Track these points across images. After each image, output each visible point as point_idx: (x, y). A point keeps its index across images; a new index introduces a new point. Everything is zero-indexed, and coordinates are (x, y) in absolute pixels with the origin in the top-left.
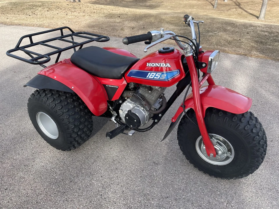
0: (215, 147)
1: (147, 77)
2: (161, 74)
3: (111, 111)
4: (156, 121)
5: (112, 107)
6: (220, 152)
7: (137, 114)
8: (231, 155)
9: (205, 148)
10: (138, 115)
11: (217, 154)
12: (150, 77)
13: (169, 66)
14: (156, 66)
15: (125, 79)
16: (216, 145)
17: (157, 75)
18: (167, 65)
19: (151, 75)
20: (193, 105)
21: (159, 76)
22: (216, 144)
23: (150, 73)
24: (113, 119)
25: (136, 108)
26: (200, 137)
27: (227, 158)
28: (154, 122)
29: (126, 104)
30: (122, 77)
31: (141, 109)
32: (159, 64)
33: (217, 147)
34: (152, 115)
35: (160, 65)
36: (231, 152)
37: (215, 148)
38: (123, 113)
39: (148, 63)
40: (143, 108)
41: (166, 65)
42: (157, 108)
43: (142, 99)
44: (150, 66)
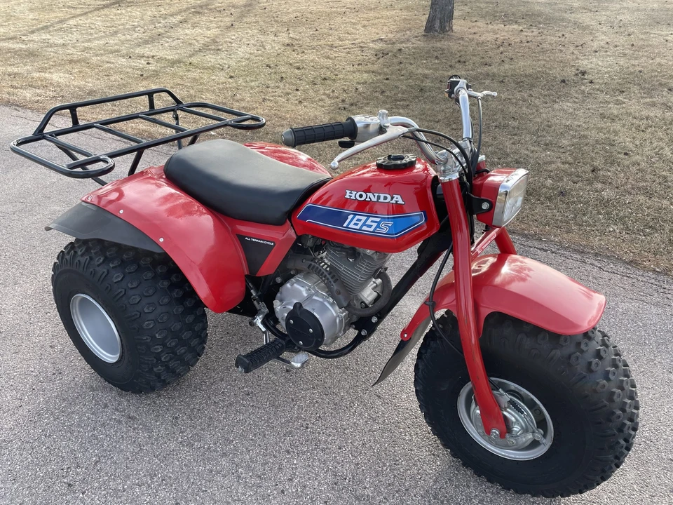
0: (505, 413)
1: (345, 225)
2: (378, 220)
3: (255, 302)
4: (364, 333)
5: (257, 292)
6: (516, 428)
7: (315, 314)
8: (545, 436)
9: (478, 412)
10: (318, 317)
11: (509, 430)
12: (351, 226)
13: (401, 202)
14: (368, 199)
15: (292, 225)
16: (508, 410)
17: (369, 223)
18: (395, 199)
19: (354, 221)
20: (454, 302)
21: (375, 225)
22: (508, 407)
23: (352, 216)
24: (258, 321)
25: (315, 298)
26: (468, 386)
27: (535, 444)
28: (359, 334)
29: (292, 285)
30: (286, 221)
31: (329, 302)
32: (374, 196)
33: (510, 414)
34: (355, 319)
35: (379, 197)
36: (545, 430)
37: (505, 416)
38: (282, 308)
39: (348, 192)
40: (331, 300)
41: (392, 198)
42: (367, 302)
43: (332, 278)
44: (353, 198)
